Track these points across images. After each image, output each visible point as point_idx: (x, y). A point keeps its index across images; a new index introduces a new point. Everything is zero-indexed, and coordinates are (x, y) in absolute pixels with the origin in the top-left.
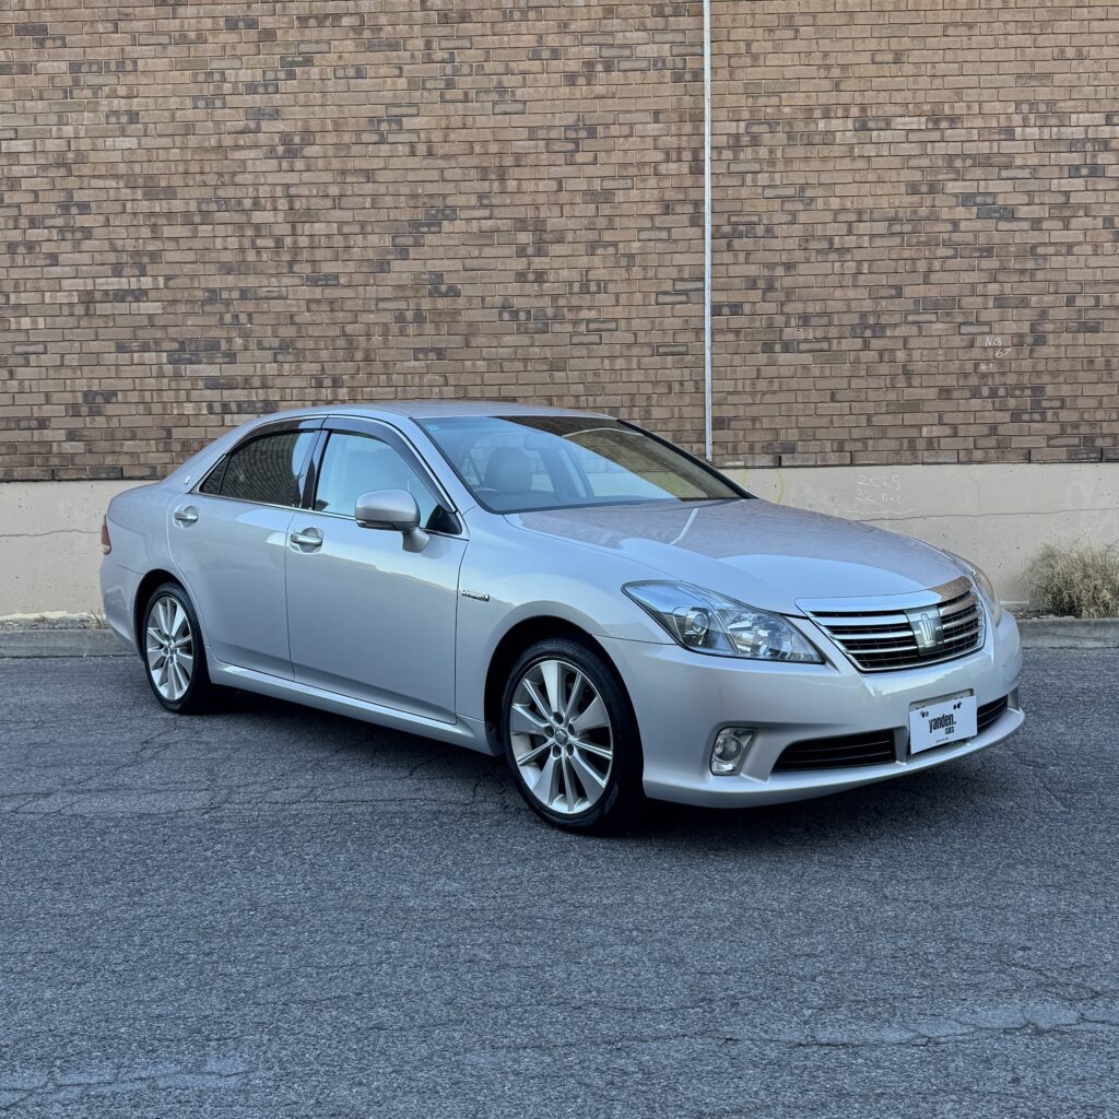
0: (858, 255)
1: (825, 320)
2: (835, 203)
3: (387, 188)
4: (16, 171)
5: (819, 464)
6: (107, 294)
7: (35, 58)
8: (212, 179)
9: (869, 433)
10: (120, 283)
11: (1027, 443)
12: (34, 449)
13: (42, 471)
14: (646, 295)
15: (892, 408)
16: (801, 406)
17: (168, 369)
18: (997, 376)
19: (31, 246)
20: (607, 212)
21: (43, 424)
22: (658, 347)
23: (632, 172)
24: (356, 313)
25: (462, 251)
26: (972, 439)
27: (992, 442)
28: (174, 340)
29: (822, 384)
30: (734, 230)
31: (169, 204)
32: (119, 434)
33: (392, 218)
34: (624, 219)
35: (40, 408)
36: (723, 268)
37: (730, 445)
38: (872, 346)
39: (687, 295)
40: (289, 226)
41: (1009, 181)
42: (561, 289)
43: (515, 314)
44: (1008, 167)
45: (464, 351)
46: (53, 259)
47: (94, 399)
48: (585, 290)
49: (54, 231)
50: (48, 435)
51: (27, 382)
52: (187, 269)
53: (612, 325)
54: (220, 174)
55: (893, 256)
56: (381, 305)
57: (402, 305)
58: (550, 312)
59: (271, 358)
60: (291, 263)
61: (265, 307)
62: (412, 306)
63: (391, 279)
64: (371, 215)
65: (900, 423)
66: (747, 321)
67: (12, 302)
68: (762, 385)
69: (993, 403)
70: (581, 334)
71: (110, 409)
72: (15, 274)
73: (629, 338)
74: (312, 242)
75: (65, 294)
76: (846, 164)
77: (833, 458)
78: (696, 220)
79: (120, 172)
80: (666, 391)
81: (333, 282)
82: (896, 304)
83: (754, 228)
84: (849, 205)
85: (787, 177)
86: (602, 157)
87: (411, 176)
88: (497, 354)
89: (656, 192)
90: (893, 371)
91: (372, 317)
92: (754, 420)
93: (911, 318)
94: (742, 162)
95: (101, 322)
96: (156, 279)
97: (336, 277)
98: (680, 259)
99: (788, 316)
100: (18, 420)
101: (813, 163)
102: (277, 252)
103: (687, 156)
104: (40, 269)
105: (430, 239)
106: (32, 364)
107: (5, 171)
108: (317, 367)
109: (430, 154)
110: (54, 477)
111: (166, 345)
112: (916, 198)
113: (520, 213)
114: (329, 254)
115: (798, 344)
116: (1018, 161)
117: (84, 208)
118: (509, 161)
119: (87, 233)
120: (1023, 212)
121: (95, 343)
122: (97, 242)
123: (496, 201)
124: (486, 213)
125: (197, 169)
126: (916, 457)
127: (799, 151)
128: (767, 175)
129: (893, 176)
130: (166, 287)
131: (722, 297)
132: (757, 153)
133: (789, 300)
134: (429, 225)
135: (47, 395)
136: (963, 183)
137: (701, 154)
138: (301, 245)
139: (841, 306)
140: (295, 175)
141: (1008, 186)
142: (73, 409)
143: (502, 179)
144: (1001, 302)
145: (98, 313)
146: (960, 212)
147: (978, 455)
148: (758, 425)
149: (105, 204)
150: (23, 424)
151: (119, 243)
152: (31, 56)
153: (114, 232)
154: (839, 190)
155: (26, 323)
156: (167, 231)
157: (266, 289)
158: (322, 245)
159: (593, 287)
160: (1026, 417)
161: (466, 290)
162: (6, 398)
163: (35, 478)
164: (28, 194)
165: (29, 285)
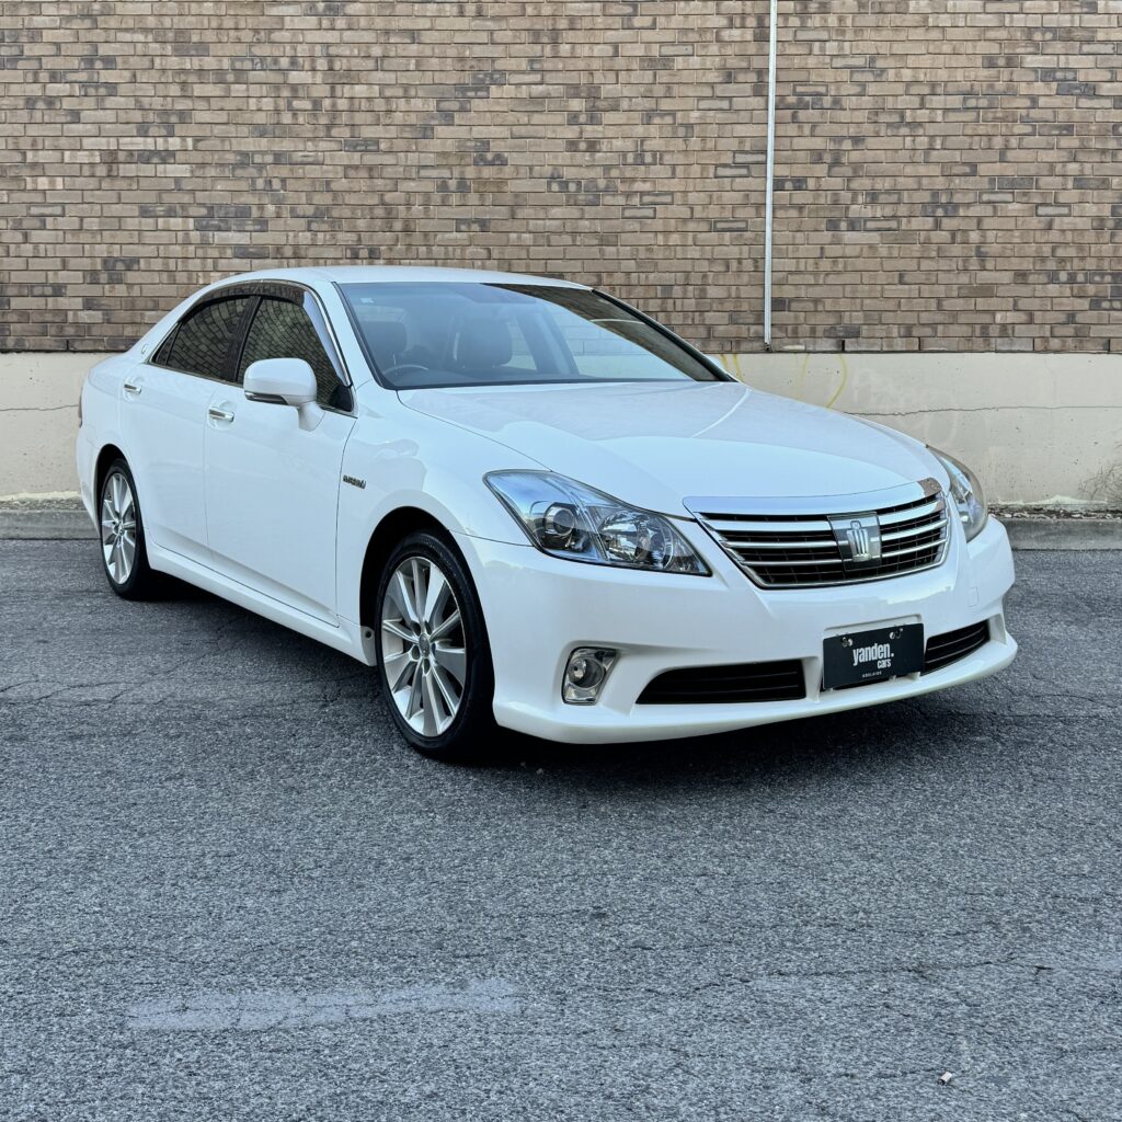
0: (931, 129)
1: (894, 198)
2: (907, 75)
3: (433, 49)
4: (38, 21)
5: (885, 349)
6: (132, 155)
8: (247, 36)
9: (939, 317)
10: (145, 142)
11: (1106, 332)
12: (48, 317)
13: (56, 341)
14: (704, 166)
15: (964, 292)
16: (867, 288)
17: (195, 236)
18: (1076, 260)
19: (51, 102)
20: (665, 80)
21: (58, 291)
22: (715, 222)
23: (691, 39)
24: (396, 181)
25: (511, 118)
26: (1048, 327)
27: (1069, 330)
28: (203, 205)
29: (888, 265)
30: (800, 101)
31: (200, 60)
32: (140, 304)
33: (436, 82)
34: (682, 87)
35: (56, 275)
36: (787, 141)
37: (790, 328)
38: (944, 226)
39: (748, 168)
40: (328, 87)
41: (1090, 57)
42: (613, 159)
43: (564, 185)
44: (1090, 41)
45: (509, 223)
46: (75, 116)
47: (114, 266)
48: (639, 160)
49: (77, 86)
50: (63, 302)
51: (42, 246)
52: (217, 130)
53: (668, 199)
54: (256, 31)
55: (970, 132)
56: (423, 173)
57: (445, 173)
58: (602, 183)
59: (304, 227)
60: (329, 127)
61: (300, 172)
62: (456, 173)
63: (435, 145)
64: (415, 78)
65: (973, 308)
66: (811, 197)
67: (28, 161)
68: (825, 265)
69: (1072, 290)
70: (634, 207)
71: (131, 277)
72: (33, 130)
73: (686, 213)
74: (352, 104)
75: (86, 153)
76: (919, 34)
77: (900, 344)
78: (760, 90)
79: (150, 26)
80: (722, 269)
81: (374, 148)
82: (971, 182)
83: (821, 100)
84: (922, 78)
85: (857, 46)
86: (661, 21)
87: (459, 38)
88: (545, 225)
89: (717, 59)
90: (966, 253)
91: (412, 186)
92: (816, 301)
93: (985, 197)
94: (809, 29)
95: (123, 184)
96: (184, 140)
97: (376, 142)
98: (740, 130)
99: (855, 193)
100: (31, 286)
101: (884, 32)
102: (315, 115)
103: (751, 22)
104: (59, 126)
105: (477, 104)
106: (48, 227)
107: (26, 22)
108: (353, 237)
109: (479, 15)
110: (68, 348)
111: (194, 211)
112: (993, 72)
113: (573, 78)
114: (369, 118)
115: (865, 221)
116: (1101, 36)
117: (109, 62)
118: (563, 24)
119: (112, 89)
120: (1105, 89)
121: (117, 206)
122: (123, 99)
123: (548, 65)
124: (537, 77)
125: (231, 25)
126: (989, 345)
127: (870, 20)
128: (836, 43)
129: (969, 48)
130: (195, 149)
131: (784, 171)
132: (826, 21)
133: (856, 176)
134: (476, 90)
135: (64, 261)
136: (1042, 57)
137: (767, 20)
138: (340, 108)
139: (911, 183)
140: (336, 33)
141: (1089, 61)
142: (92, 277)
143: (555, 43)
144: (1080, 182)
145: (121, 175)
146: (1039, 88)
147: (1055, 343)
148: (820, 308)
149: (131, 59)
150: (37, 291)
151: (146, 102)
153: (141, 89)
154: (911, 61)
155: (43, 183)
156: (198, 90)
157: (301, 154)
158: (363, 108)
159: (648, 158)
160: (1105, 305)
161: (513, 159)
162: (20, 263)
163: (48, 348)
164: (49, 47)
165: (48, 143)
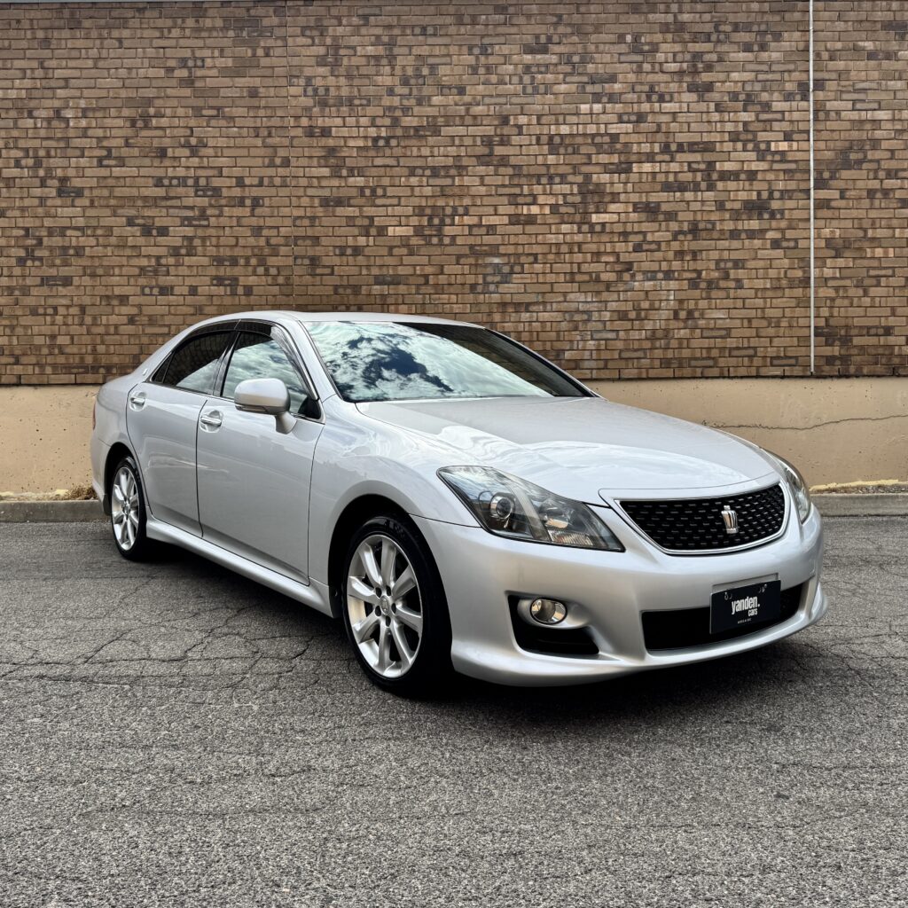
4: (878, 134)
7: (897, 48)
12: (881, 351)
13: (885, 368)
19: (886, 193)
21: (888, 331)
35: (887, 319)
46: (904, 202)
50: (891, 340)
51: (878, 299)
67: (867, 236)
72: (873, 214)
100: (869, 328)
104: (892, 210)
106: (882, 284)
107: (869, 133)
110: (894, 373)
135: (893, 309)
150: (873, 331)
152: (894, 46)
155: (879, 252)
162: (860, 311)
163: (879, 373)
164: (886, 153)
165: (883, 222)
